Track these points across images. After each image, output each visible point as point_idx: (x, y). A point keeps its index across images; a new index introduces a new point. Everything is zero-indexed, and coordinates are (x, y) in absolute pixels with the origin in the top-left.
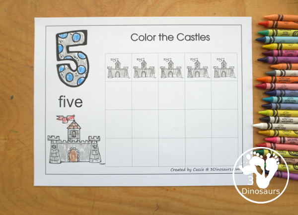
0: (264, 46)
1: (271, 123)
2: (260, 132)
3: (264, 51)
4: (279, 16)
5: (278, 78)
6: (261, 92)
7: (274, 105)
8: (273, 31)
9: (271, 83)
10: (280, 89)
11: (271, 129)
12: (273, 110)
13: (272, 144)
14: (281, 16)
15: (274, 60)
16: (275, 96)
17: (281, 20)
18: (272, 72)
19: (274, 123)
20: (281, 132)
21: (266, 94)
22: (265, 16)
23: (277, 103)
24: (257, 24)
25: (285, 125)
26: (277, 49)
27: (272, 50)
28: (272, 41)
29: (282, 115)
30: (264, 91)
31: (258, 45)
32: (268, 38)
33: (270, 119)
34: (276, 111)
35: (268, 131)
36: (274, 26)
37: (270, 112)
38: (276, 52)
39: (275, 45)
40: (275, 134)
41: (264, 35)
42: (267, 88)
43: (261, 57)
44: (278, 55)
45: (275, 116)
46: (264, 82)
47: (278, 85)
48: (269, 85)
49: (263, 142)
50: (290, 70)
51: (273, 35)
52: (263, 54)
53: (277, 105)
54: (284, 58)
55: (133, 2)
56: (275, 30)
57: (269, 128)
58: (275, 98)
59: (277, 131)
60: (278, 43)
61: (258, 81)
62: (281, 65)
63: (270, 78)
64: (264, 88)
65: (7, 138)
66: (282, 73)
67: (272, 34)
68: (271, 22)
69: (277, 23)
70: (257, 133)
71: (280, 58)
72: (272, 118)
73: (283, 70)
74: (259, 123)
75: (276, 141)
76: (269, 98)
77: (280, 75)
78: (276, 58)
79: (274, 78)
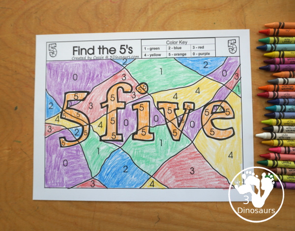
0: (266, 54)
1: (275, 133)
2: (263, 142)
3: (266, 59)
4: (280, 24)
5: (281, 86)
6: (264, 101)
7: (277, 114)
8: (275, 39)
9: (274, 91)
10: (284, 97)
11: (275, 139)
12: (276, 119)
13: (277, 155)
14: (282, 23)
15: (276, 68)
16: (278, 105)
17: (283, 28)
18: (274, 80)
19: (278, 132)
20: (285, 142)
21: (268, 103)
22: (266, 25)
23: (281, 111)
24: (258, 31)
25: (289, 135)
26: (279, 57)
27: (274, 58)
28: (274, 49)
29: (286, 124)
30: (267, 100)
31: (259, 53)
32: (269, 46)
33: (273, 128)
34: (279, 120)
35: (272, 141)
36: (275, 34)
37: (274, 121)
38: (278, 60)
39: (277, 53)
40: (279, 143)
41: (265, 43)
42: (269, 97)
43: (263, 65)
44: (280, 63)
45: (279, 125)
46: (266, 90)
47: (281, 93)
48: (271, 94)
49: (267, 152)
50: (293, 77)
51: (274, 43)
52: (265, 62)
53: (280, 114)
54: (286, 65)
55: (134, 14)
56: (276, 38)
57: (272, 138)
58: (278, 107)
59: (281, 141)
60: (280, 51)
61: (260, 89)
62: (283, 73)
63: (272, 86)
64: (266, 97)
66: (284, 80)
67: (273, 42)
68: (272, 30)
69: (278, 31)
70: (261, 143)
71: (282, 66)
72: (276, 128)
73: (286, 78)
74: (263, 133)
75: (281, 151)
76: (272, 107)
77: (283, 83)
78: (278, 66)
79: (277, 86)
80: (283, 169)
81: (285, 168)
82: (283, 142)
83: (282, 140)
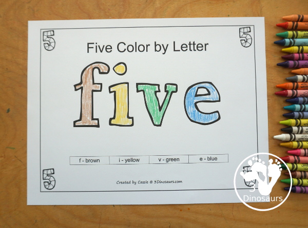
0: (283, 50)
1: (294, 134)
2: (282, 144)
3: (284, 55)
4: (299, 16)
5: (300, 84)
6: (282, 100)
7: (296, 114)
9: (292, 89)
10: (303, 96)
11: (294, 140)
12: (295, 119)
13: (296, 157)
14: (301, 16)
15: (295, 65)
16: (297, 104)
17: (302, 21)
18: (293, 78)
19: (297, 133)
20: (305, 144)
21: (287, 101)
22: (284, 17)
23: (300, 111)
24: (275, 25)
26: (298, 53)
27: (293, 53)
28: (292, 44)
29: (305, 125)
30: (285, 99)
31: (276, 48)
32: (287, 40)
33: (292, 129)
34: (298, 120)
35: (291, 143)
36: (294, 28)
37: (293, 121)
38: (296, 56)
39: (296, 48)
40: (299, 145)
41: (283, 37)
42: (288, 96)
43: (281, 62)
44: (299, 59)
45: (298, 126)
46: (285, 89)
47: (300, 92)
48: (290, 92)
49: (286, 155)
51: (293, 38)
52: (283, 58)
53: (299, 114)
54: (306, 61)
55: (140, 5)
56: (294, 32)
57: (291, 140)
58: (298, 106)
59: (300, 143)
60: (299, 46)
61: (278, 87)
62: (303, 70)
63: (291, 84)
64: (285, 95)
65: (3, 155)
67: (291, 36)
68: (290, 23)
69: (297, 24)
70: (279, 145)
71: (301, 62)
72: (295, 129)
73: (305, 75)
74: (281, 134)
75: (300, 154)
76: (291, 107)
77: (302, 80)
78: (296, 62)
79: (296, 84)
80: (303, 173)
81: (305, 172)
82: (302, 144)
83: (301, 141)
